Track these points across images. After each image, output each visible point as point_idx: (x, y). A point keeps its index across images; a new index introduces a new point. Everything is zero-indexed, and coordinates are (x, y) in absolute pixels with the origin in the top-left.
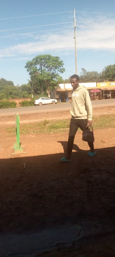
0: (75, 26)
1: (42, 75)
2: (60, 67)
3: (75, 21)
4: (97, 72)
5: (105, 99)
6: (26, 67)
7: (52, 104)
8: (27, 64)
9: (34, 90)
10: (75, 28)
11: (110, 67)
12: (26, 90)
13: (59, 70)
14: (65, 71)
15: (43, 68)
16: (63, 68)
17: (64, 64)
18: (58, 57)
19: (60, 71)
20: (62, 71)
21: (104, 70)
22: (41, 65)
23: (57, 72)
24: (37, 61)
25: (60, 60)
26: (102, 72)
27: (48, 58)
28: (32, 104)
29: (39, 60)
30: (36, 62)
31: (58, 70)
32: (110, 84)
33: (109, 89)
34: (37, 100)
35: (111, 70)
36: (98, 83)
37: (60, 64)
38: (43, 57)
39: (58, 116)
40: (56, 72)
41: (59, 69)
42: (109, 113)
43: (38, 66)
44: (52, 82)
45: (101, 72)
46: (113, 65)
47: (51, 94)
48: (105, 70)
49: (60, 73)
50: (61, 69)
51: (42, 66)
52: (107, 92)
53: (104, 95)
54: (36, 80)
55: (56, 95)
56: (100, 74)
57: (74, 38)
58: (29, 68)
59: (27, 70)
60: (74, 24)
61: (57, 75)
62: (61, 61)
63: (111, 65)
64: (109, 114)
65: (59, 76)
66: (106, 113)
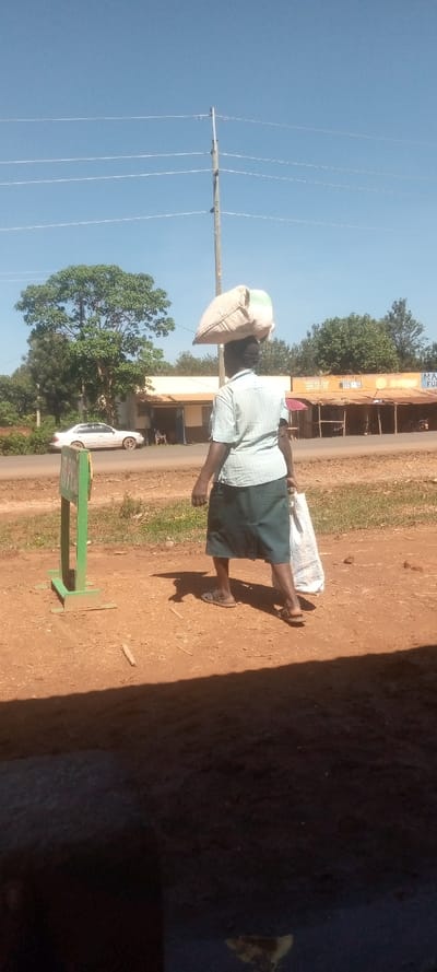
0: (217, 167)
1: (83, 338)
2: (155, 313)
3: (216, 149)
4: (282, 343)
5: (323, 436)
6: (20, 307)
7: (123, 448)
8: (25, 296)
9: (48, 396)
10: (216, 174)
11: (333, 324)
12: (9, 398)
13: (152, 323)
14: (173, 329)
15: (87, 316)
16: (166, 317)
17: (169, 304)
18: (147, 278)
19: (154, 329)
20: (164, 327)
21: (309, 335)
22: (81, 303)
23: (144, 330)
24: (65, 287)
25: (154, 288)
26: (305, 344)
27: (108, 277)
28: (43, 446)
29: (72, 283)
30: (62, 290)
31: (147, 325)
32: (341, 385)
33: (339, 402)
34: (61, 431)
35: (338, 337)
36: (296, 380)
37: (158, 301)
38: (91, 273)
39: (171, 488)
40: (138, 332)
41: (150, 319)
42: (368, 477)
43: (70, 308)
44: (123, 367)
45: (299, 343)
46: (344, 320)
47: (119, 413)
48: (312, 336)
49: (153, 334)
50: (158, 322)
51: (86, 308)
52: (330, 410)
53: (320, 422)
54: (55, 360)
55: (139, 415)
56: (295, 350)
57: (212, 211)
58: (31, 311)
59: (26, 318)
60: (213, 162)
61: (143, 342)
62: (159, 290)
63: (337, 320)
64: (369, 481)
65: (150, 346)
66: (355, 479)
